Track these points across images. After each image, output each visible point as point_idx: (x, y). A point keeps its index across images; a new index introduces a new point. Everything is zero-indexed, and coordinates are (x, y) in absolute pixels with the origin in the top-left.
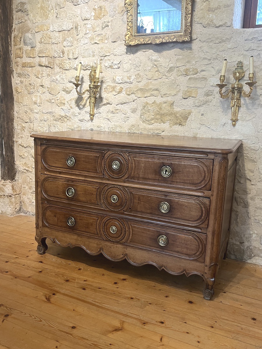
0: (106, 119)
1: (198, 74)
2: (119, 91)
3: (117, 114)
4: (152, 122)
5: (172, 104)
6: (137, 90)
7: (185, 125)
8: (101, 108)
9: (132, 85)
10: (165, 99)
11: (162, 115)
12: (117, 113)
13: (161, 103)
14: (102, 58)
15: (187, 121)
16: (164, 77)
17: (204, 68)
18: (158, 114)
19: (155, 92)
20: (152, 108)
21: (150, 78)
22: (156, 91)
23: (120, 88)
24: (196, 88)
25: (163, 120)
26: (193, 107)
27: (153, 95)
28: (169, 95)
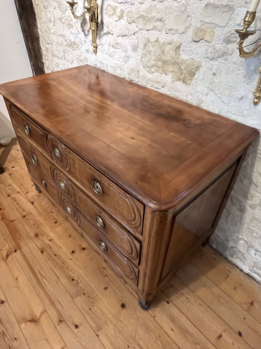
0: (108, 55)
2: (120, 16)
3: (118, 50)
4: (153, 70)
5: (178, 48)
6: (138, 17)
7: (190, 84)
8: (103, 39)
10: (169, 38)
11: (165, 62)
12: (118, 48)
13: (164, 43)
15: (194, 78)
18: (160, 60)
19: (159, 24)
20: (154, 49)
22: (161, 22)
23: (121, 11)
24: (213, 26)
25: (165, 69)
26: (204, 58)
27: (156, 28)
28: (175, 32)
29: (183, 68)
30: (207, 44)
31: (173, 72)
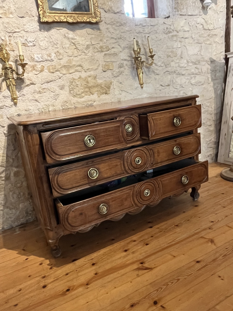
0: (33, 101)
1: (110, 51)
2: (41, 70)
3: (45, 93)
4: (83, 95)
5: (96, 77)
6: (61, 67)
7: (110, 93)
8: (24, 90)
9: (53, 63)
10: (88, 74)
13: (86, 77)
14: (11, 34)
15: (111, 89)
16: (83, 54)
17: (113, 46)
20: (79, 83)
21: (71, 55)
22: (79, 67)
23: (41, 66)
24: (112, 62)
25: (91, 92)
26: (112, 78)
27: (78, 71)
28: (91, 70)
29: (103, 86)
30: (111, 71)
31: (97, 91)
